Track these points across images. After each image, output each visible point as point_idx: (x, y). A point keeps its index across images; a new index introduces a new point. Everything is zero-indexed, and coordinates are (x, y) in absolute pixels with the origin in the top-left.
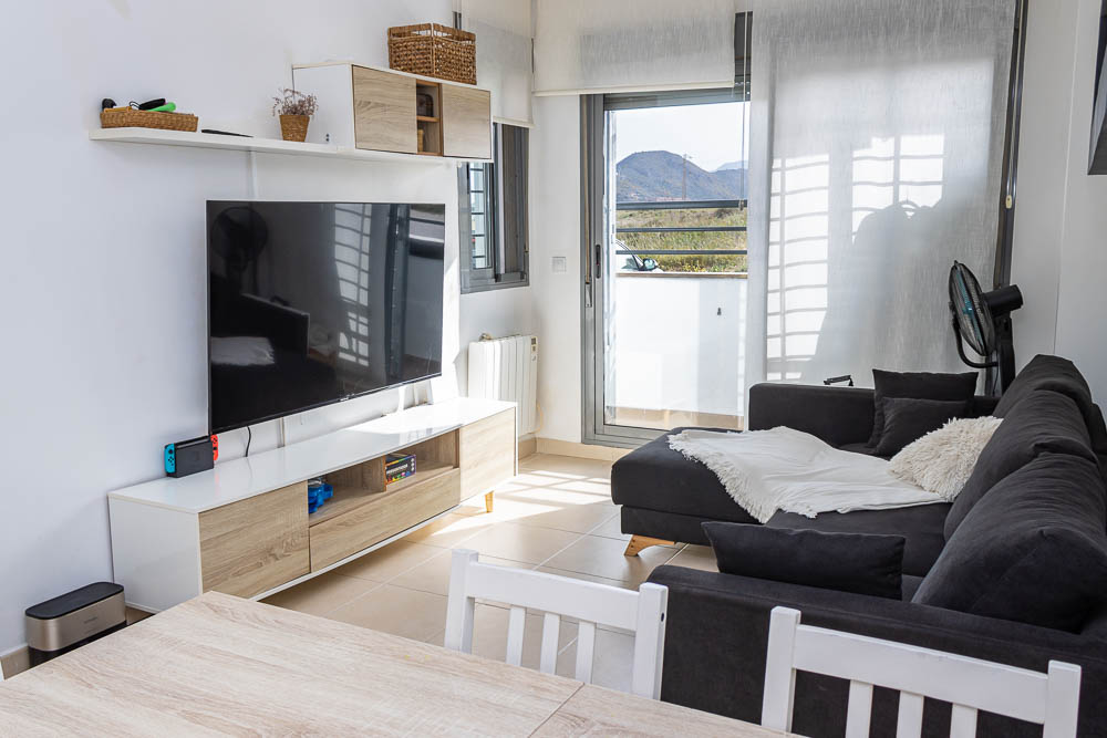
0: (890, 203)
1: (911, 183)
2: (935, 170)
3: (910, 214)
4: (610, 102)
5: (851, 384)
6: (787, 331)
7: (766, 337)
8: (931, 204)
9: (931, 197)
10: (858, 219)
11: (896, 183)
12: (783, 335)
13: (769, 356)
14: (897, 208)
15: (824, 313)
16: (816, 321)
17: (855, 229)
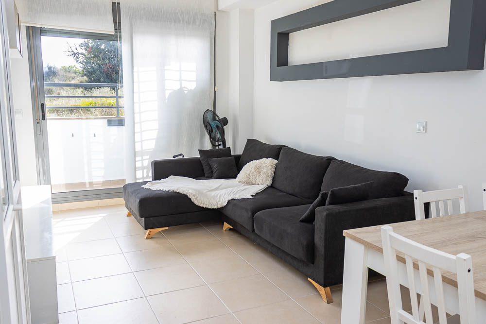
0: (179, 88)
1: (186, 80)
2: (193, 77)
3: (186, 92)
4: (43, 31)
5: (183, 157)
6: (143, 139)
7: (134, 143)
8: (193, 89)
9: (192, 86)
10: (167, 93)
11: (181, 80)
12: (142, 141)
13: (136, 150)
14: (181, 90)
15: (157, 131)
16: (154, 134)
17: (167, 97)
